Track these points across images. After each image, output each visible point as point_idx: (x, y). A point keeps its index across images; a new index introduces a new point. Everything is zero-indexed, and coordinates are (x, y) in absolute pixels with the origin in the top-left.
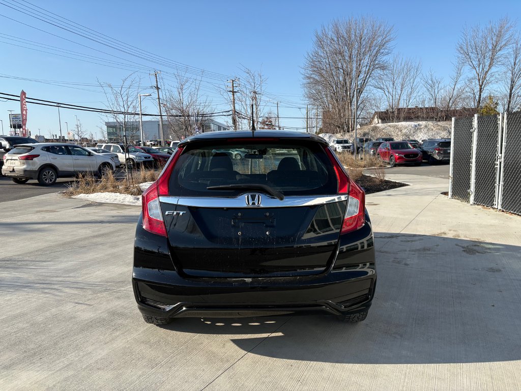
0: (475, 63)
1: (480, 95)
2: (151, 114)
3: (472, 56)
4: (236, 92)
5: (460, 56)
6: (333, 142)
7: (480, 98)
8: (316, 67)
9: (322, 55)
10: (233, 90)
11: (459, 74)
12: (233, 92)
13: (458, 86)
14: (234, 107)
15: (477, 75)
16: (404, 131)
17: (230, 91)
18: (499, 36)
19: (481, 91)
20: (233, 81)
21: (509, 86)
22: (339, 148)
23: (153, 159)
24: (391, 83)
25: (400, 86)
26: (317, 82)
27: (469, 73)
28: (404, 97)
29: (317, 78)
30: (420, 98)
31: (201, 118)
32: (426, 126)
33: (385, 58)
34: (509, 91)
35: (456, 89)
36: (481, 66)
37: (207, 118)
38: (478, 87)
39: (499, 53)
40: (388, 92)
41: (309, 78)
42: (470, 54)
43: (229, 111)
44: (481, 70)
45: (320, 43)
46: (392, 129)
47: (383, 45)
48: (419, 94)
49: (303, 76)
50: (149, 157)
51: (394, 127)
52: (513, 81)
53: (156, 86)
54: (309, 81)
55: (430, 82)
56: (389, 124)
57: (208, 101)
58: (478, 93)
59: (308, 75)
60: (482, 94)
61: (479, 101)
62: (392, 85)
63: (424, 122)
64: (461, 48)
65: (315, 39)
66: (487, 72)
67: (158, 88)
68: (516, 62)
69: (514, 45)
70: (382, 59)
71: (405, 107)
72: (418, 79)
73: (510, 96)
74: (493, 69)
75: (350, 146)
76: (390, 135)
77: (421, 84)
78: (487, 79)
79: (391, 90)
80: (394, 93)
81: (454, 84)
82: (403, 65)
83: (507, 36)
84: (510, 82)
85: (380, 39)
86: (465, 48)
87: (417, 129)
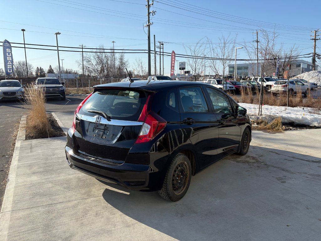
2: (243, 59)
4: (318, 39)
10: (315, 38)
12: (315, 40)
14: (315, 50)
17: (313, 39)
20: (316, 31)
23: (235, 89)
31: (288, 60)
37: (293, 60)
43: (310, 54)
50: (233, 88)
53: (256, 40)
57: (295, 48)
67: (257, 42)
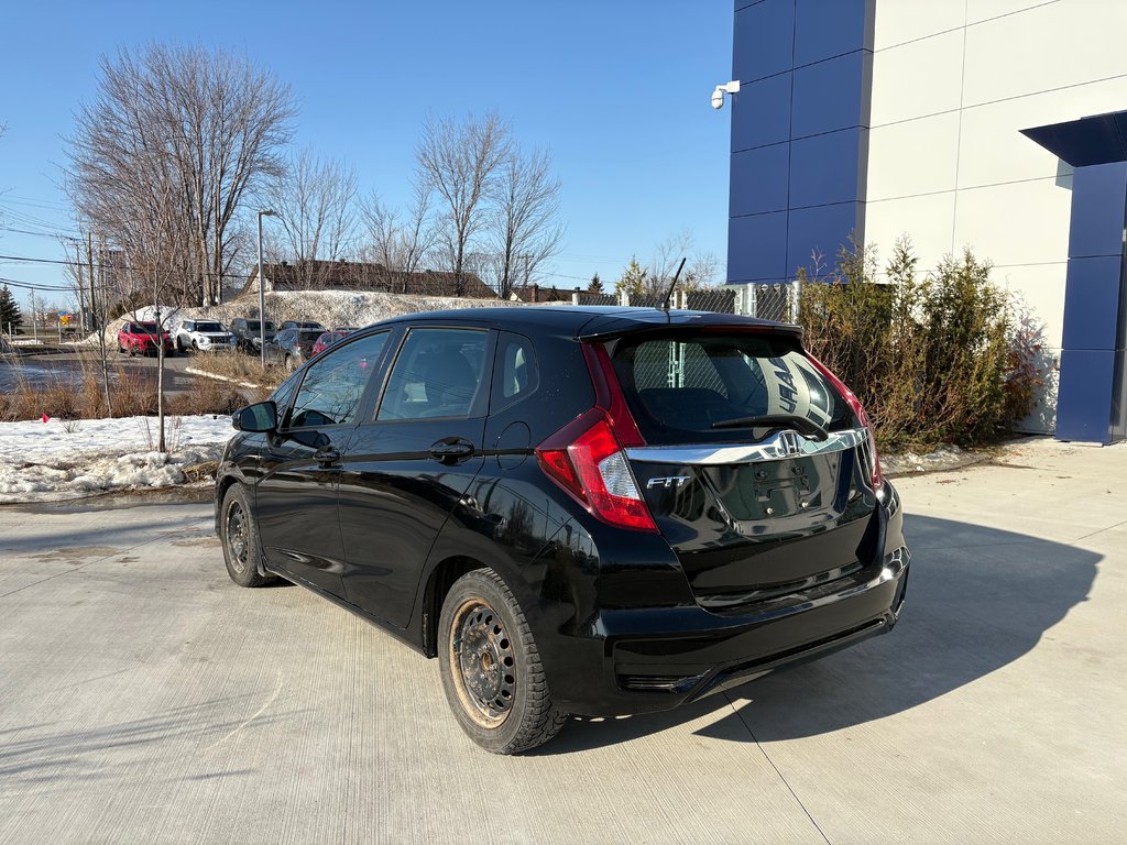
0: (450, 188)
1: (461, 250)
3: (446, 174)
5: (424, 170)
6: (183, 327)
7: (461, 254)
8: (105, 143)
9: (123, 117)
11: (424, 206)
13: (424, 227)
15: (453, 212)
16: (336, 309)
18: (487, 143)
19: (461, 243)
21: (506, 237)
22: (202, 341)
24: (298, 207)
25: (317, 215)
26: (109, 181)
27: (440, 206)
28: (325, 238)
29: (108, 170)
30: (354, 244)
32: (377, 302)
33: (274, 150)
34: (505, 247)
35: (421, 234)
36: (460, 194)
38: (457, 234)
39: (489, 174)
40: (293, 223)
41: (88, 167)
42: (440, 170)
44: (459, 202)
45: (119, 88)
46: (311, 304)
47: (271, 122)
48: (354, 236)
49: (72, 162)
51: (315, 299)
52: (510, 230)
54: (86, 174)
55: (373, 213)
56: (302, 292)
58: (458, 246)
59: (88, 162)
60: (464, 248)
61: (460, 261)
62: (299, 211)
63: (372, 293)
64: (424, 155)
65: (103, 76)
66: (470, 208)
68: (515, 194)
69: (510, 165)
70: (273, 151)
71: (327, 259)
72: (350, 206)
73: (508, 257)
74: (480, 204)
75: (231, 337)
76: (307, 317)
77: (357, 217)
78: (472, 220)
79: (297, 222)
80: (304, 228)
81: (416, 222)
82: (320, 170)
83: (500, 146)
84: (505, 229)
85: (263, 107)
86: (430, 157)
87: (361, 305)
